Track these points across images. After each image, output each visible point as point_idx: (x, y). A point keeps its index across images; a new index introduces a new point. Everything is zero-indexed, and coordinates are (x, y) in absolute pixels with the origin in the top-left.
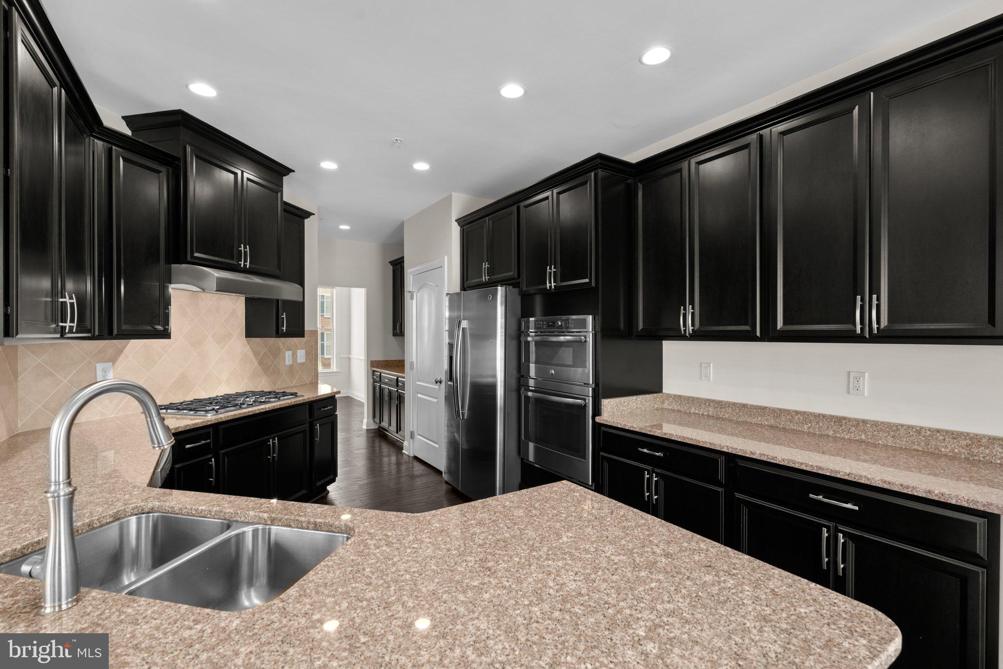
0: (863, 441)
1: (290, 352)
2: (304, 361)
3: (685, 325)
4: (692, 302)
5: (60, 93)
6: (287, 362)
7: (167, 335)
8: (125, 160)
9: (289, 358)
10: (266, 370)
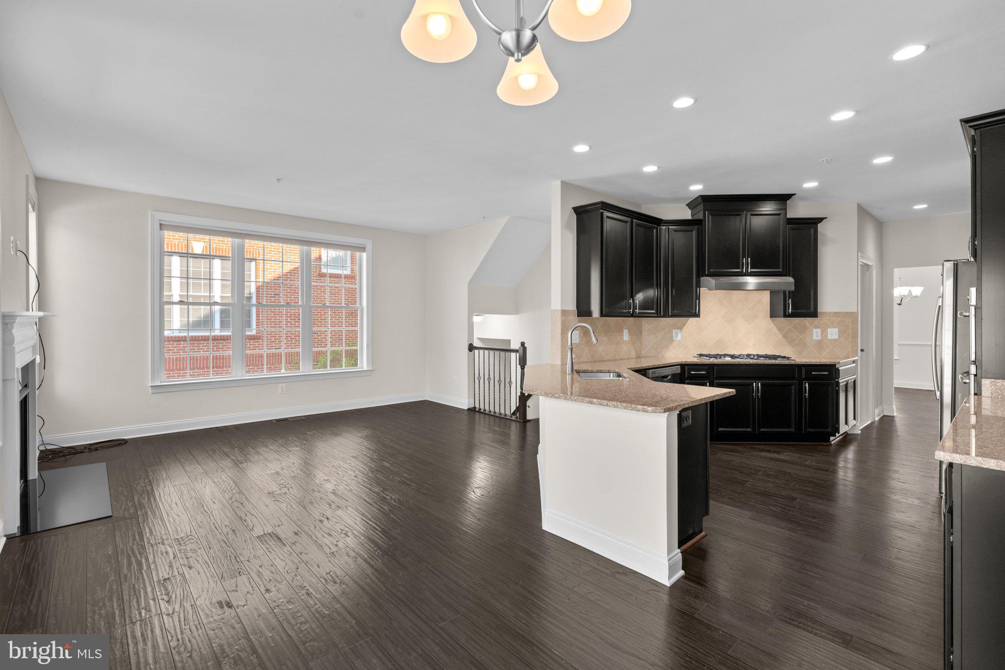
1: (819, 330)
2: (837, 337)
5: (632, 222)
6: (815, 338)
7: (697, 315)
8: (675, 231)
9: (816, 334)
10: (791, 342)
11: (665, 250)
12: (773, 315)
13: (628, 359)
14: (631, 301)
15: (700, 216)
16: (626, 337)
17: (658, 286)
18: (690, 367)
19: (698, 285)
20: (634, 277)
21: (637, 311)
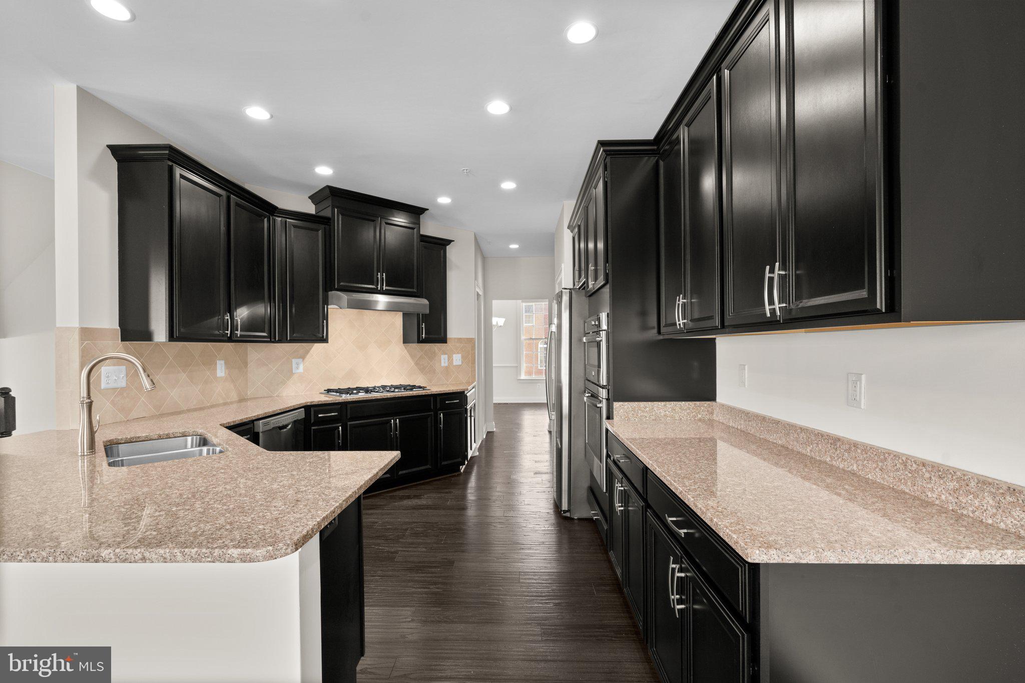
0: (855, 474)
1: (446, 356)
2: (460, 363)
4: (684, 290)
5: (229, 198)
6: (443, 364)
7: (324, 340)
8: (295, 226)
9: (444, 360)
10: (422, 369)
11: (281, 258)
12: (406, 340)
13: (225, 404)
14: (229, 318)
15: (327, 213)
16: (221, 370)
17: (271, 299)
18: (316, 409)
19: (326, 302)
20: (232, 282)
21: (239, 333)
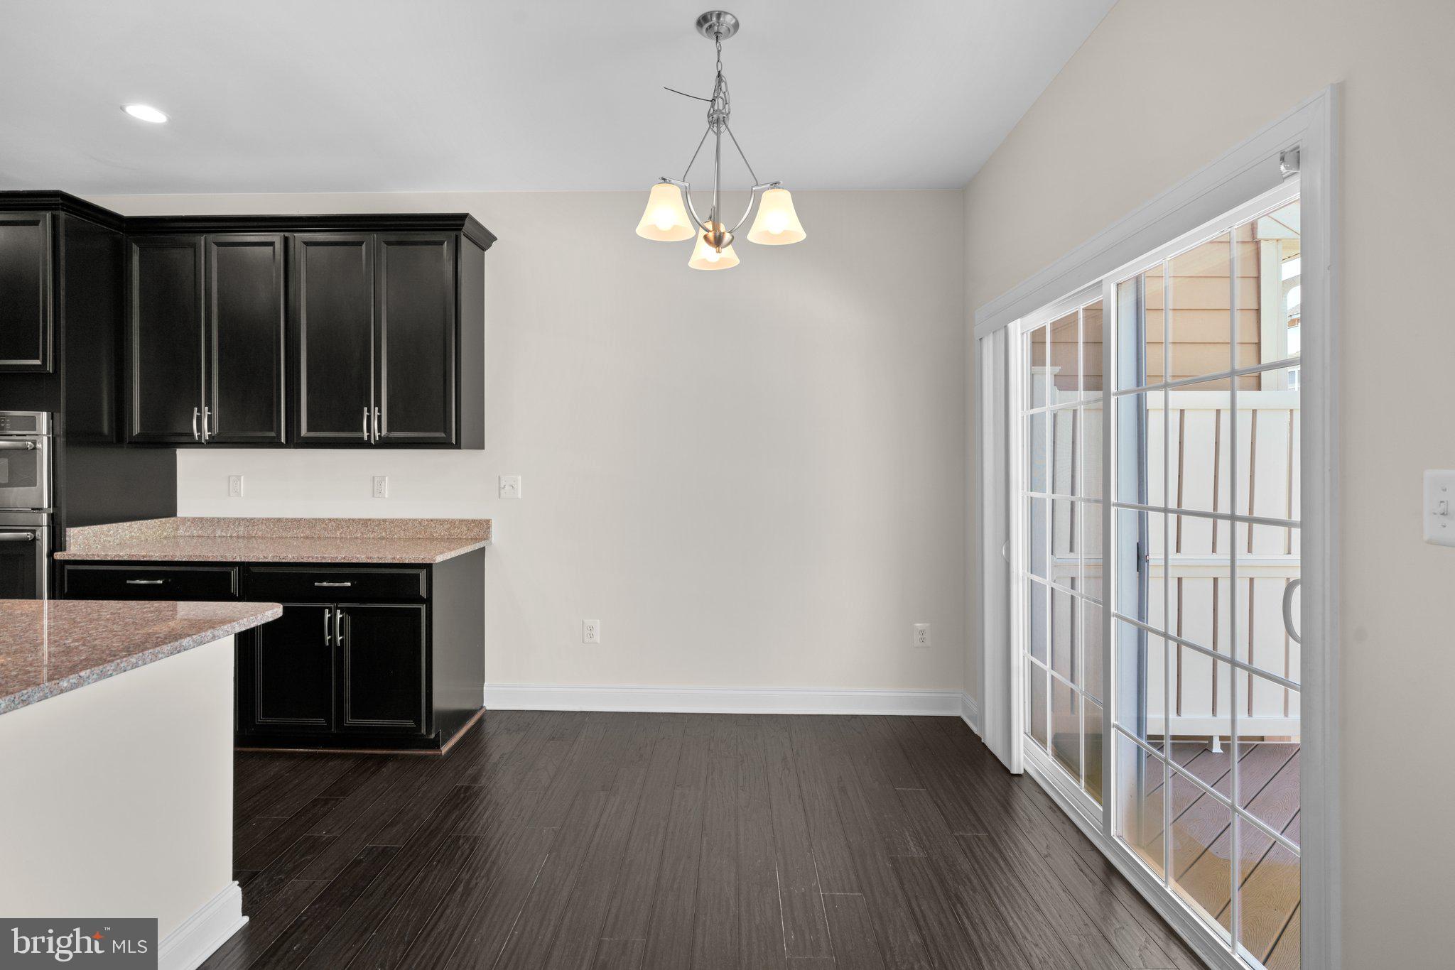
0: (383, 538)
3: (199, 429)
4: (209, 403)
